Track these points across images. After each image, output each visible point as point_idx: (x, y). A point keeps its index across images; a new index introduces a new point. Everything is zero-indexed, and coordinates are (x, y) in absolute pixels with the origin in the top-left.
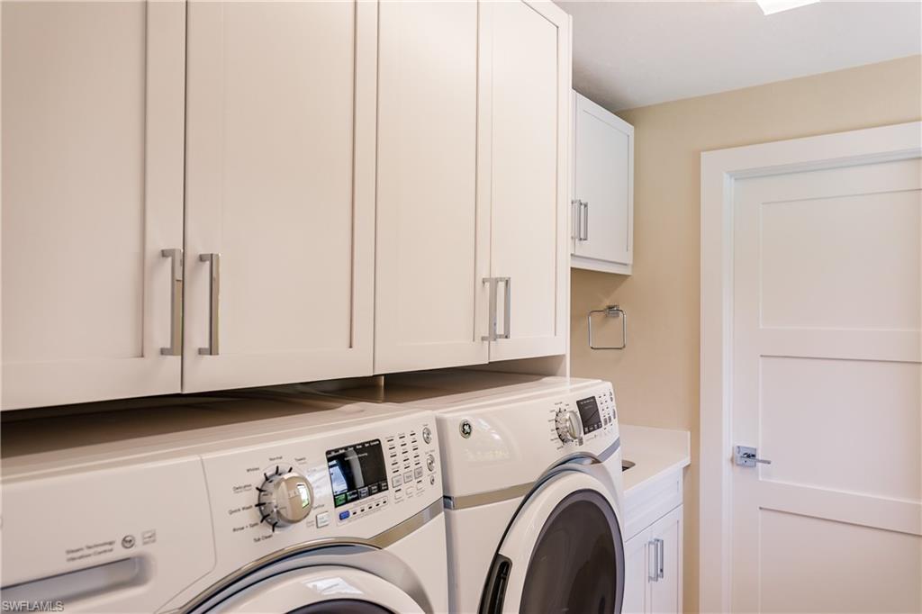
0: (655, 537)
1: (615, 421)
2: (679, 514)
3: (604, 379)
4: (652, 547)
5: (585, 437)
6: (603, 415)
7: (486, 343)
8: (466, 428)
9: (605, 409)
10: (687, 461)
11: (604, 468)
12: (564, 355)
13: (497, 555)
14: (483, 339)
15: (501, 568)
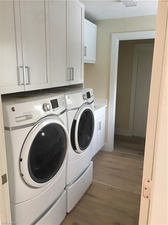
0: (99, 121)
1: (93, 96)
2: (104, 117)
3: (91, 88)
4: (99, 123)
5: (88, 99)
6: (91, 95)
7: (69, 81)
8: (69, 97)
9: (91, 94)
10: (106, 106)
11: (91, 105)
12: (83, 84)
13: (74, 119)
14: (68, 80)
15: (75, 122)
